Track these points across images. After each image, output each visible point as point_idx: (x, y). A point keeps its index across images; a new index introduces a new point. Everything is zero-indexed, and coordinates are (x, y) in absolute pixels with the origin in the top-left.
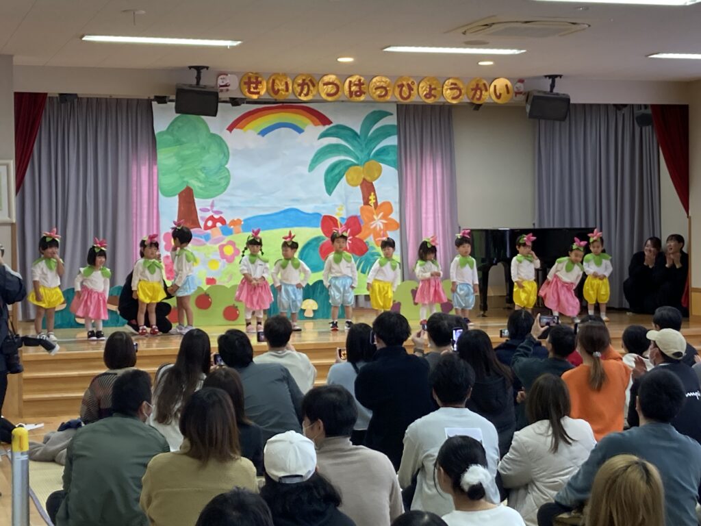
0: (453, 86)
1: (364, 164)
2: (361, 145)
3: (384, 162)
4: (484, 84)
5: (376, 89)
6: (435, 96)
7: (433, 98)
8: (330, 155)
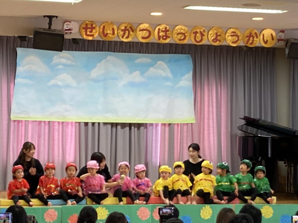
0: (233, 34)
4: (256, 33)
5: (178, 34)
6: (220, 41)
7: (218, 42)
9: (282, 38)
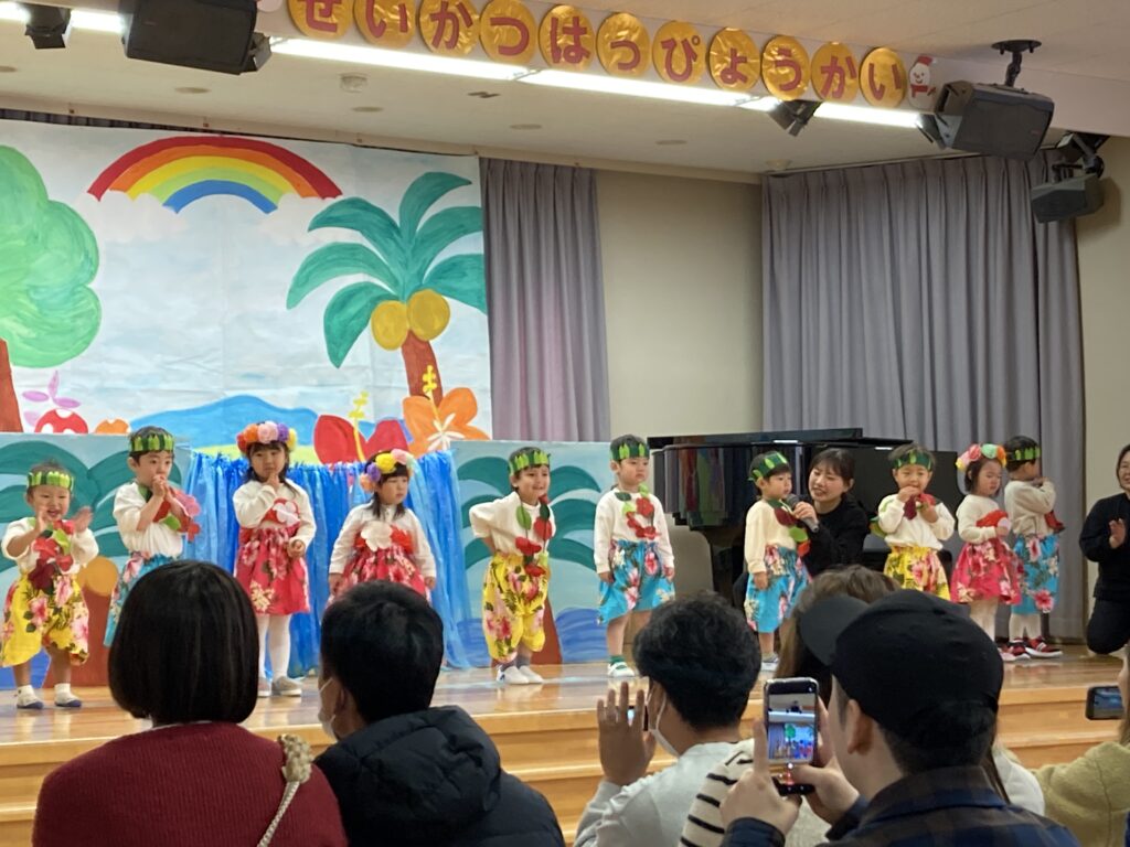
0: (780, 58)
1: (410, 296)
2: (403, 251)
3: (453, 293)
4: (849, 61)
5: (615, 46)
8: (337, 269)
9: (926, 81)
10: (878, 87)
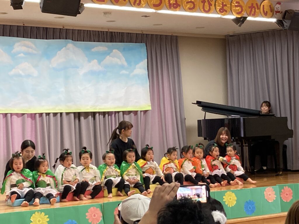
0: (236, 4)
4: (257, 4)
5: (188, 3)
6: (226, 11)
9: (280, 10)
10: (265, 12)
